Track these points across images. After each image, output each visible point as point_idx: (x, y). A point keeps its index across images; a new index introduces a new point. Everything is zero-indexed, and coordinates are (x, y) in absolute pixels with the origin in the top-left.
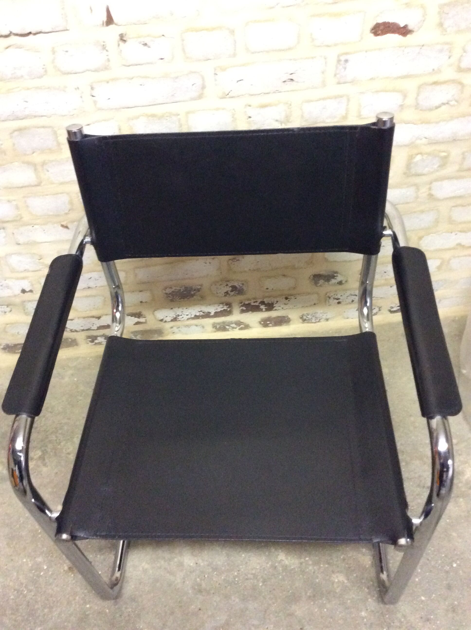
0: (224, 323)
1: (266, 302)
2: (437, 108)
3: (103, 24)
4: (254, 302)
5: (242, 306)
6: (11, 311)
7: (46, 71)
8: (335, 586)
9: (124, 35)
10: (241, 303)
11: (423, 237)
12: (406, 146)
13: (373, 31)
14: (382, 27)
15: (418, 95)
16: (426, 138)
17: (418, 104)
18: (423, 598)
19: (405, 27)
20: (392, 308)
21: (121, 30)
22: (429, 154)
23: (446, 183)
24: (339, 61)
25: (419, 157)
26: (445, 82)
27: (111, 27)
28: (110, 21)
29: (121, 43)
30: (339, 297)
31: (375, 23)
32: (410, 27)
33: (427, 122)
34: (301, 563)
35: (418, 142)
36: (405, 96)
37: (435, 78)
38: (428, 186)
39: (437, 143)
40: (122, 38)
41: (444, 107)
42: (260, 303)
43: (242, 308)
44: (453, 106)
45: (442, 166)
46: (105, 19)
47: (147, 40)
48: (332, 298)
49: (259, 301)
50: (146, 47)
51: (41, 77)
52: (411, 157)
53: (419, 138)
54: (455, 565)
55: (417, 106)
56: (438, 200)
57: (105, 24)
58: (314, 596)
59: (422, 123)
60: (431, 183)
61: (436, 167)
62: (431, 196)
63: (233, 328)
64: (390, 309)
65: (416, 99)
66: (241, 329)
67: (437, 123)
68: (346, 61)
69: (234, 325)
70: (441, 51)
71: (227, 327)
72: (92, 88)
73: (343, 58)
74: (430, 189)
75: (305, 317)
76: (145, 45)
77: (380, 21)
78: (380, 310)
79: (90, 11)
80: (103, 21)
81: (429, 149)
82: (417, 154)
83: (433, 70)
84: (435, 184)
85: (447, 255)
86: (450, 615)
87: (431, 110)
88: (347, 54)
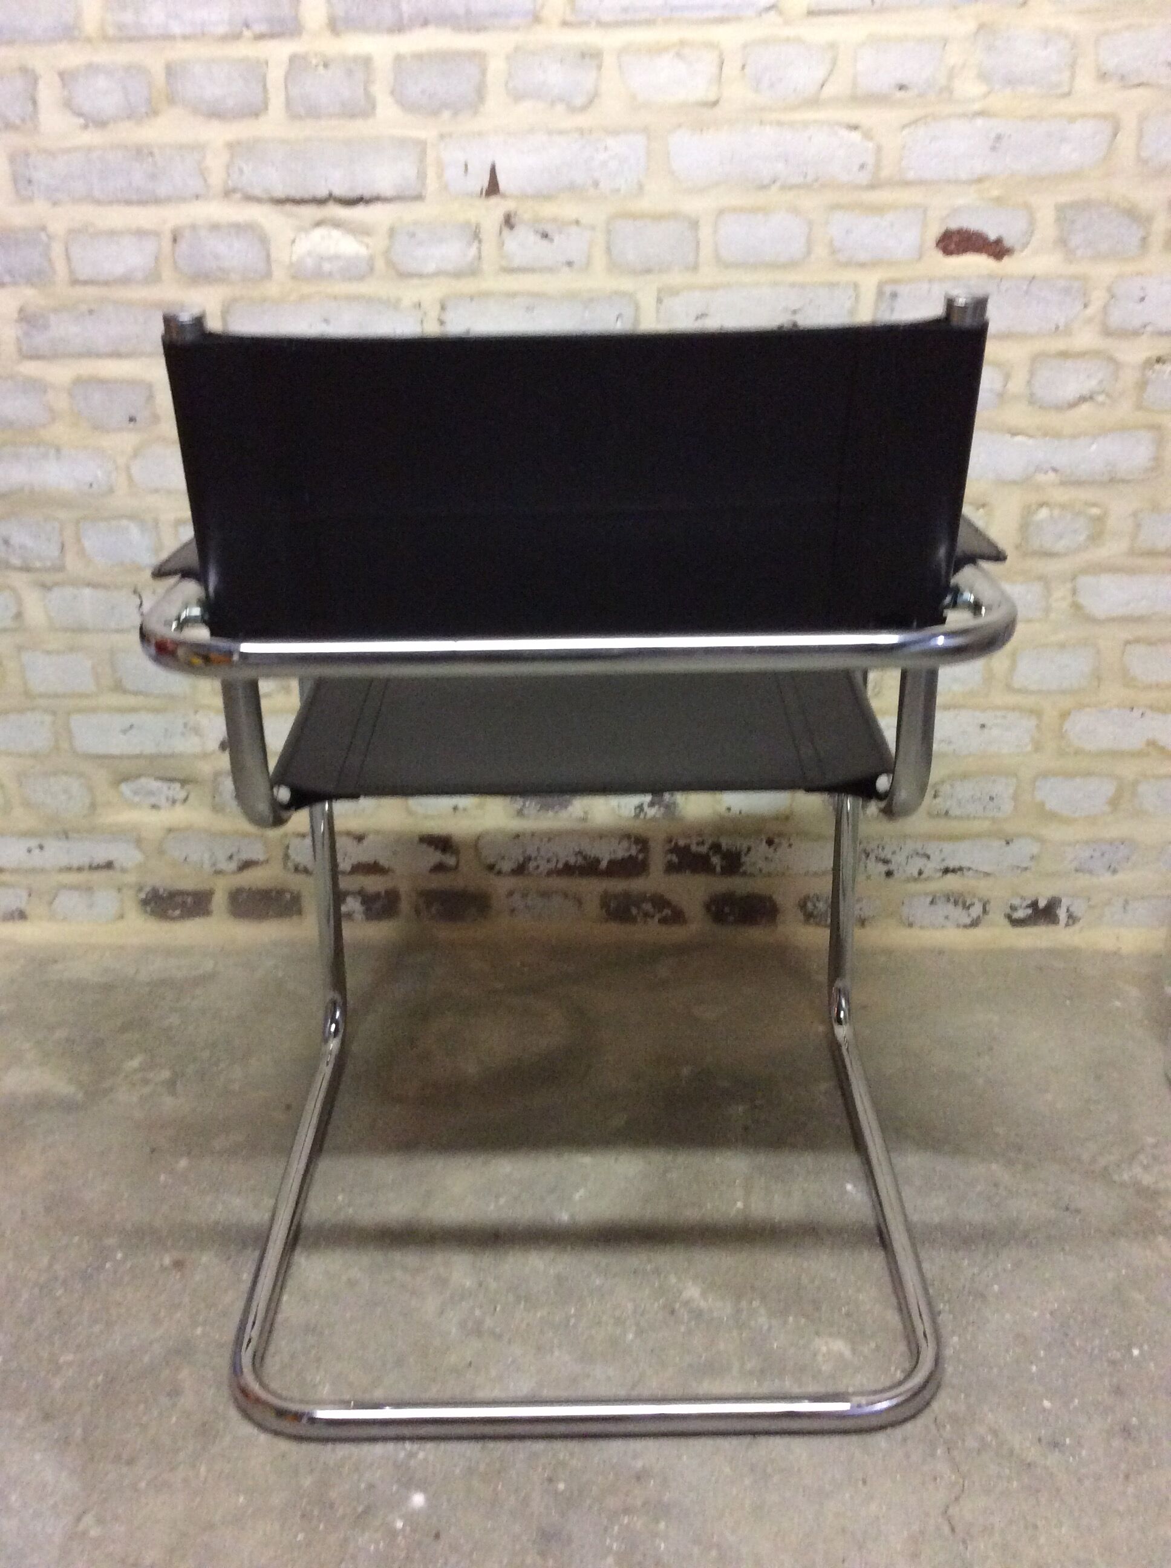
0: (627, 895)
1: (724, 847)
2: (1073, 405)
3: (481, 193)
4: (698, 844)
5: (671, 851)
6: (185, 800)
7: (372, 269)
8: (820, 1358)
9: (512, 215)
10: (670, 841)
11: (1069, 714)
12: (1014, 483)
13: (941, 245)
14: (955, 239)
15: (1032, 373)
16: (1055, 470)
17: (1032, 395)
18: (1047, 1404)
19: (999, 242)
20: (1013, 908)
21: (509, 205)
22: (1063, 507)
23: (1106, 581)
24: (880, 293)
25: (1044, 513)
26: (1081, 355)
27: (494, 200)
28: (493, 188)
29: (506, 231)
30: (889, 856)
31: (942, 230)
32: (1008, 242)
33: (1057, 435)
34: (739, 1311)
35: (1041, 478)
36: (1007, 377)
37: (1060, 344)
38: (1069, 585)
39: (1078, 483)
40: (509, 222)
41: (1085, 407)
42: (710, 848)
43: (669, 856)
44: (1103, 404)
45: (1096, 537)
46: (486, 184)
47: (549, 228)
48: (872, 857)
49: (709, 841)
50: (545, 242)
51: (361, 278)
52: (1028, 511)
53: (1038, 469)
54: (1136, 1352)
55: (1032, 400)
56: (1092, 620)
57: (484, 192)
58: (762, 1371)
59: (1045, 435)
60: (1074, 578)
61: (1082, 538)
62: (1076, 607)
63: (646, 915)
64: (1008, 911)
65: (1029, 382)
66: (664, 921)
67: (1074, 437)
68: (894, 295)
69: (648, 907)
70: (1067, 291)
71: (634, 911)
72: (443, 308)
73: (888, 289)
74: (1074, 592)
75: (810, 905)
76: (545, 236)
77: (954, 225)
78: (985, 911)
79: (464, 168)
80: (482, 189)
81: (1060, 495)
82: (1041, 505)
83: (1057, 328)
84: (1084, 581)
85: (1128, 770)
86: (1117, 1443)
87: (1059, 408)
88: (895, 281)
